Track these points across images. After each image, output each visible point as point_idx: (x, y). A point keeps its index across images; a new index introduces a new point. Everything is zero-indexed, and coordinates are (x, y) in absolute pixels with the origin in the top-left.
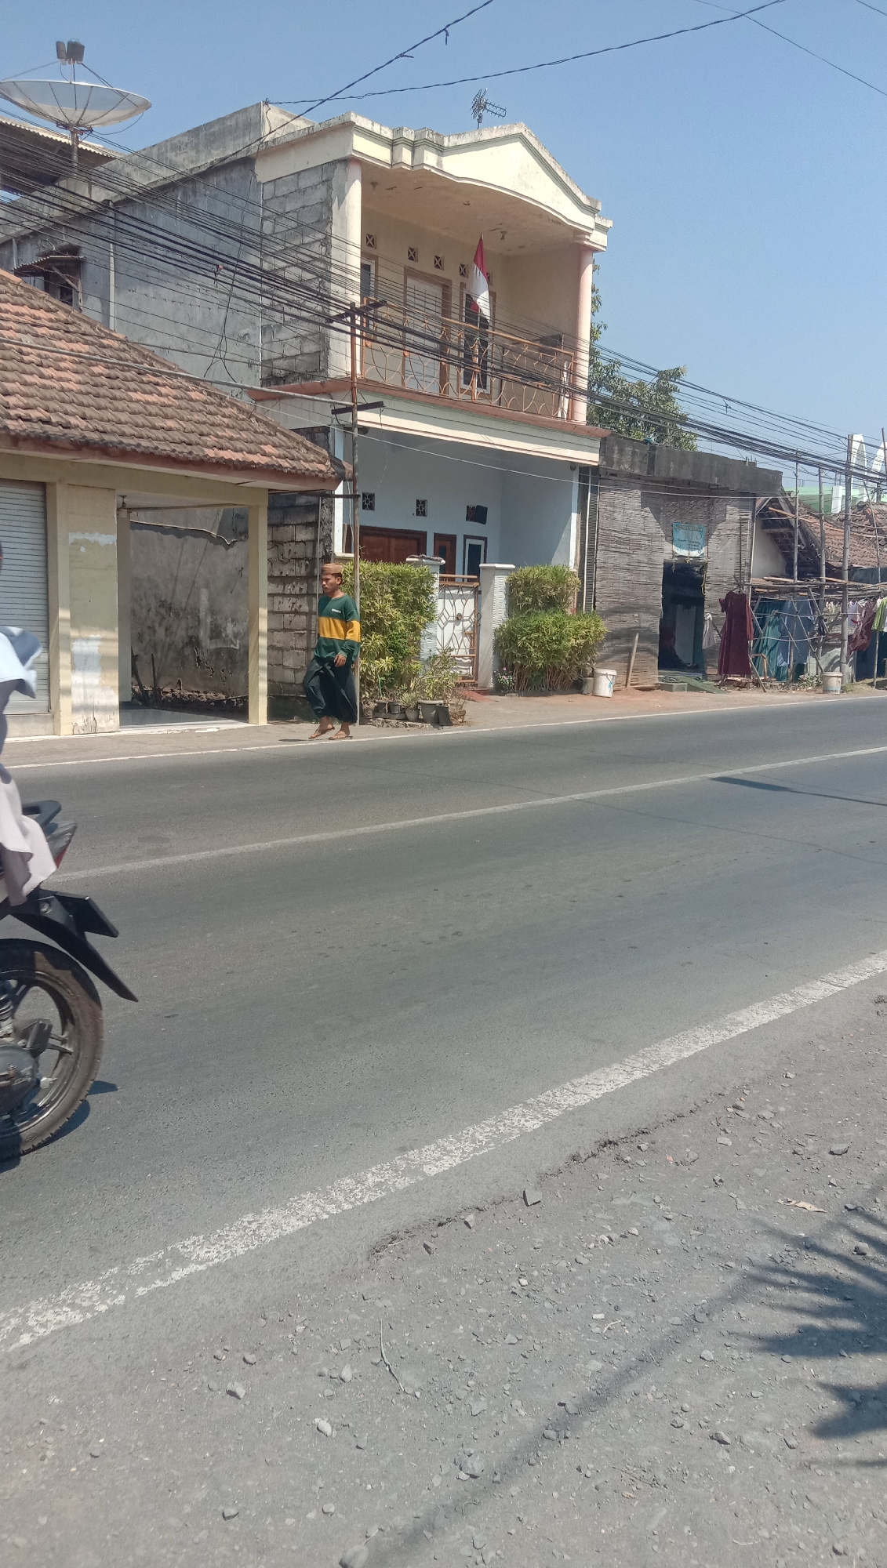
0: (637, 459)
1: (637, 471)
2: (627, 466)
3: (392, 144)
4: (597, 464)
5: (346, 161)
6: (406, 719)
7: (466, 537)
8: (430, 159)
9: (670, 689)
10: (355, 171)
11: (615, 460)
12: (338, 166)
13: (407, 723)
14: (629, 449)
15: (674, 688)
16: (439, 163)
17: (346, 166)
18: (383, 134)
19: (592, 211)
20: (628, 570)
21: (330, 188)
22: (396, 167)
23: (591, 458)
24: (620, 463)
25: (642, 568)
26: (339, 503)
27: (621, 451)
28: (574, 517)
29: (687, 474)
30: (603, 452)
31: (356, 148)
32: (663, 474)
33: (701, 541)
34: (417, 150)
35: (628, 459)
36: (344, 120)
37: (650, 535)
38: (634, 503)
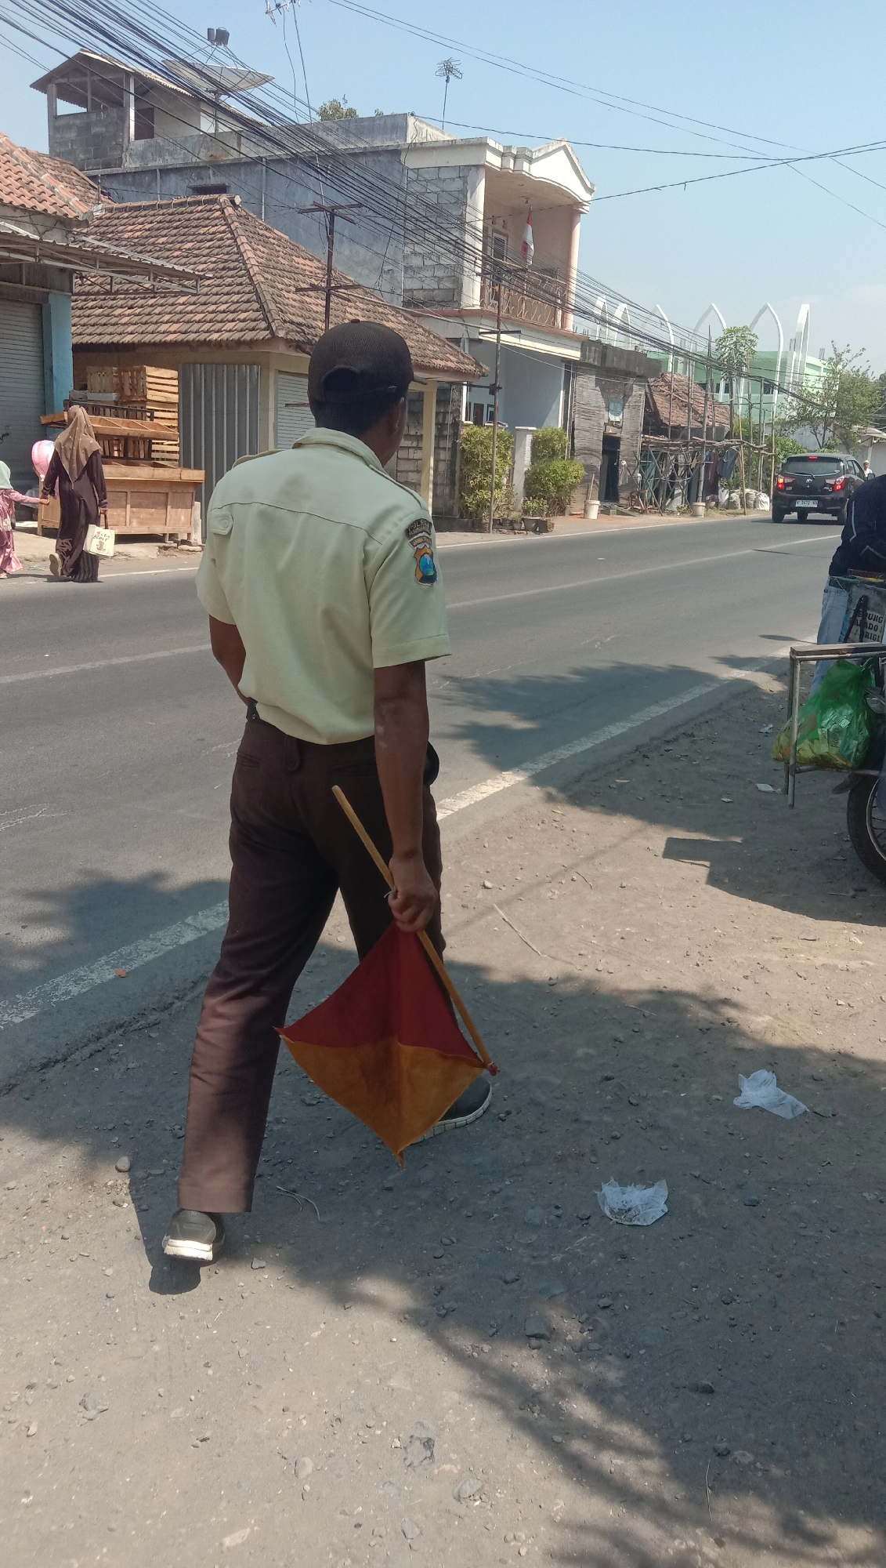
0: (597, 356)
1: (596, 363)
2: (592, 360)
3: (503, 155)
4: (578, 359)
5: (477, 167)
8: (525, 166)
9: (609, 513)
10: (482, 173)
11: (587, 356)
12: (472, 168)
13: (515, 531)
14: (592, 348)
15: (612, 512)
16: (529, 168)
17: (478, 169)
18: (501, 151)
19: (590, 191)
20: (589, 431)
21: (465, 182)
22: (504, 170)
23: (575, 354)
24: (589, 358)
25: (594, 430)
26: (465, 388)
27: (590, 349)
28: (562, 392)
29: (622, 366)
30: (583, 351)
31: (487, 159)
32: (609, 366)
33: (620, 411)
34: (517, 161)
35: (592, 354)
36: (484, 141)
37: (599, 407)
38: (592, 384)
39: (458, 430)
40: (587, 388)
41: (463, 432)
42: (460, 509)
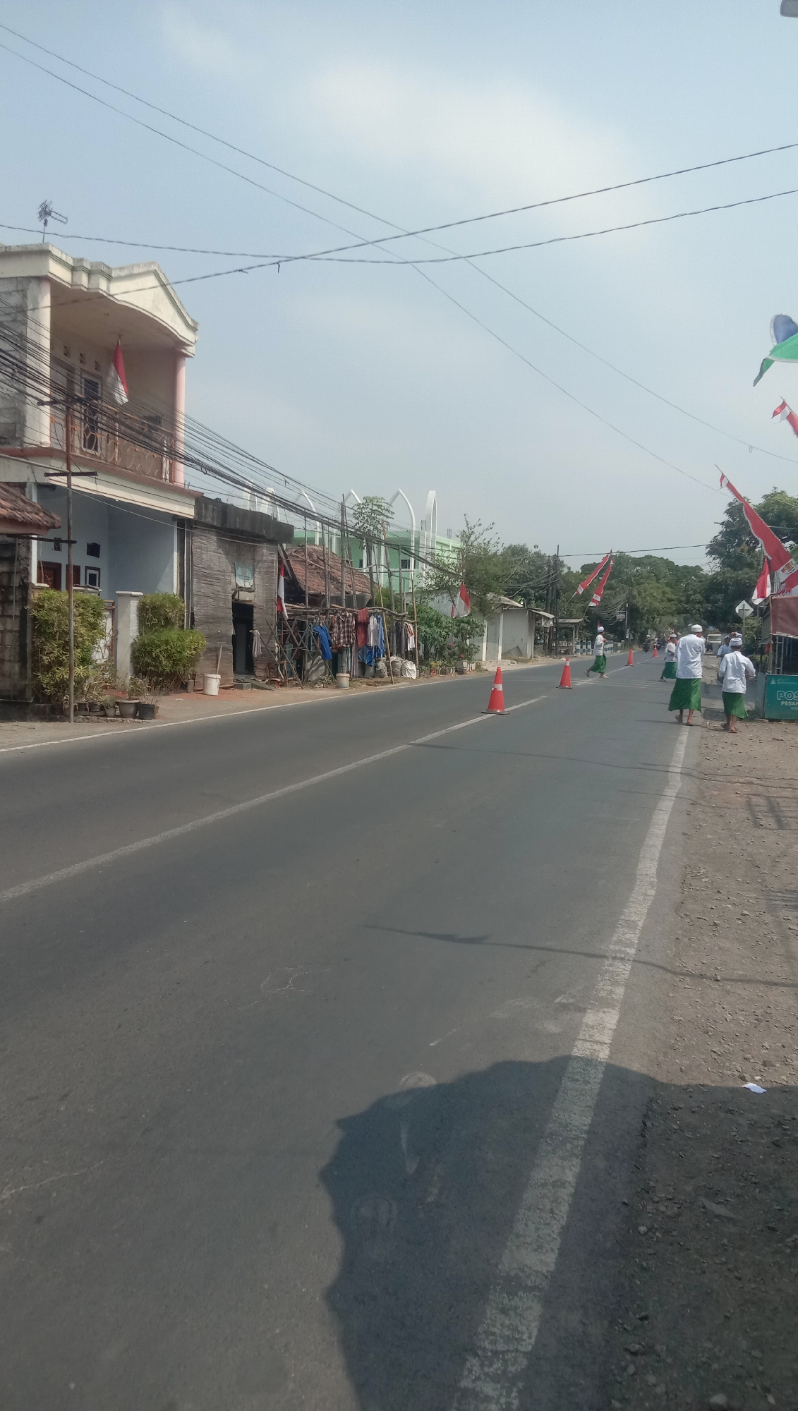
0: (215, 515)
1: (215, 524)
2: (210, 520)
3: (73, 269)
4: (192, 518)
5: (41, 279)
6: (105, 715)
7: (87, 568)
8: (103, 285)
9: (241, 687)
10: (48, 287)
11: (203, 514)
12: (33, 281)
13: (108, 719)
14: (211, 507)
15: (244, 687)
16: (108, 289)
17: (40, 282)
18: (68, 262)
19: (194, 329)
20: (212, 597)
21: (25, 296)
22: (76, 287)
23: (188, 511)
24: (205, 517)
25: (220, 596)
26: (34, 544)
28: (176, 554)
29: (247, 527)
30: (197, 508)
31: (51, 270)
32: (232, 527)
33: (250, 576)
34: (93, 277)
35: (210, 513)
36: (44, 247)
37: (224, 571)
38: (213, 546)
39: (27, 594)
40: (209, 550)
41: (34, 596)
42: (33, 692)
